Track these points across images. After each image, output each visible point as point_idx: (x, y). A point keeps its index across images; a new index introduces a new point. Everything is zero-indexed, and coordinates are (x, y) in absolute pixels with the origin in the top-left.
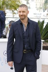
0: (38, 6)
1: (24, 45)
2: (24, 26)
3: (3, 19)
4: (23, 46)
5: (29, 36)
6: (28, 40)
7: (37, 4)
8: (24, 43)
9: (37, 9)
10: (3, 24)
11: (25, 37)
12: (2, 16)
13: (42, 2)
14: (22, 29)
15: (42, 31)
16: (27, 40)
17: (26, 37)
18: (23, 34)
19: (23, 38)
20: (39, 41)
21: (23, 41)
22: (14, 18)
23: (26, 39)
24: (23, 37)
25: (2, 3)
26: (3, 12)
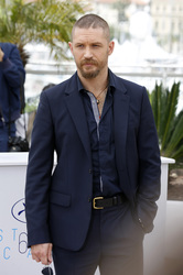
0: (165, 31)
2: (93, 101)
3: (14, 77)
5: (113, 141)
6: (111, 157)
7: (161, 20)
8: (96, 169)
9: (159, 43)
10: (17, 97)
11: (98, 145)
12: (12, 64)
13: (177, 12)
14: (86, 113)
15: (172, 124)
16: (105, 157)
17: (100, 147)
18: (92, 134)
19: (92, 151)
20: (150, 161)
21: (93, 160)
23: (101, 153)
24: (92, 145)
25: (10, 13)
26: (14, 48)
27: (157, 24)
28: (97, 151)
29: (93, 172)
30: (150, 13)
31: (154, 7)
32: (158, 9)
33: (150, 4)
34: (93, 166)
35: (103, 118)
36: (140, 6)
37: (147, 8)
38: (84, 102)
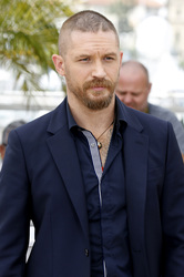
1: (93, 262)
2: (92, 144)
4: (92, 271)
8: (97, 250)
11: (99, 212)
14: (81, 163)
17: (104, 215)
18: (90, 193)
19: (91, 221)
21: (91, 235)
22: (28, 108)
24: (89, 212)
27: (178, 36)
28: (99, 220)
29: (92, 253)
30: (167, 19)
31: (173, 10)
32: (178, 12)
33: (167, 5)
34: (92, 243)
35: (107, 170)
36: (152, 9)
37: (163, 12)
38: (76, 146)
